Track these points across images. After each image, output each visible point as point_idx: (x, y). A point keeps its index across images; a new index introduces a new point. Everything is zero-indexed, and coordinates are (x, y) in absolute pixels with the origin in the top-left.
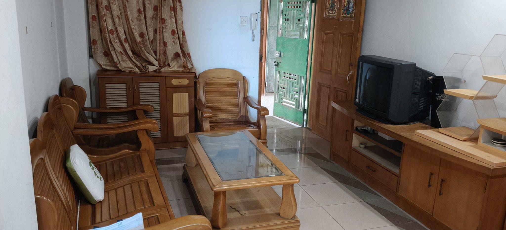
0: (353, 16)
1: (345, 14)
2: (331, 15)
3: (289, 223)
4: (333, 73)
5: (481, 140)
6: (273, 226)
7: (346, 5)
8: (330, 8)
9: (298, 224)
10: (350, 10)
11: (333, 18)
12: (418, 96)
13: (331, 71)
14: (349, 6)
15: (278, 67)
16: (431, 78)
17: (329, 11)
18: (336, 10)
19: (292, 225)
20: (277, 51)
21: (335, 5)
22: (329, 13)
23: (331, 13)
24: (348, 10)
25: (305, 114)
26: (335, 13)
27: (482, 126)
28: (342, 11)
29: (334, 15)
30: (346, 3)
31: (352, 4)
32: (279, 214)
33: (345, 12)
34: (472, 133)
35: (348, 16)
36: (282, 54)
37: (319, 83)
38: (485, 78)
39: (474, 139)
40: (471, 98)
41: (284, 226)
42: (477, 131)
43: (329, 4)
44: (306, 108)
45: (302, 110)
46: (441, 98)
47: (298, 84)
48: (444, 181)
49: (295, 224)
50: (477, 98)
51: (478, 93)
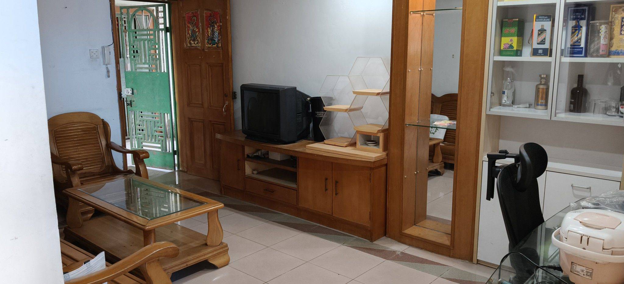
0: (220, 46)
1: (211, 44)
2: (193, 45)
3: (219, 249)
4: (206, 105)
5: (358, 143)
6: (204, 255)
7: (210, 35)
8: (191, 38)
9: (227, 248)
10: (215, 40)
11: (196, 48)
12: (301, 116)
13: (202, 104)
14: (213, 36)
15: (131, 107)
16: (309, 99)
17: (190, 41)
18: (199, 40)
19: (221, 250)
20: (127, 87)
21: (197, 34)
22: (190, 43)
23: (193, 43)
24: (212, 39)
25: (176, 156)
26: (197, 43)
27: (358, 132)
28: (206, 41)
29: (197, 45)
30: (209, 33)
31: (217, 33)
32: (206, 244)
33: (210, 42)
34: (350, 140)
35: (214, 46)
36: (135, 91)
37: (189, 118)
38: (354, 93)
39: (353, 144)
40: (346, 110)
41: (215, 253)
42: (354, 138)
43: (188, 33)
44: (175, 149)
45: (171, 151)
46: (320, 115)
47: (161, 123)
48: (337, 182)
49: (224, 249)
50: (351, 110)
51: (350, 107)
